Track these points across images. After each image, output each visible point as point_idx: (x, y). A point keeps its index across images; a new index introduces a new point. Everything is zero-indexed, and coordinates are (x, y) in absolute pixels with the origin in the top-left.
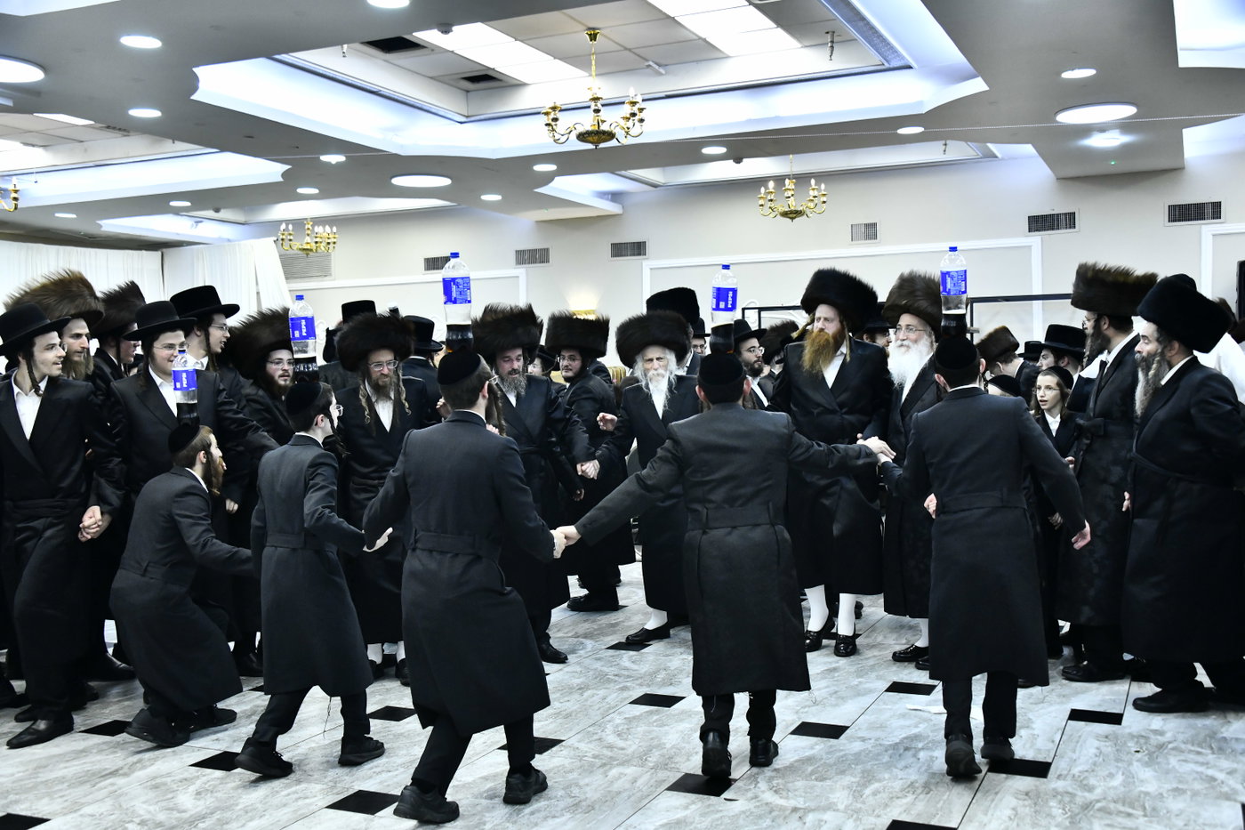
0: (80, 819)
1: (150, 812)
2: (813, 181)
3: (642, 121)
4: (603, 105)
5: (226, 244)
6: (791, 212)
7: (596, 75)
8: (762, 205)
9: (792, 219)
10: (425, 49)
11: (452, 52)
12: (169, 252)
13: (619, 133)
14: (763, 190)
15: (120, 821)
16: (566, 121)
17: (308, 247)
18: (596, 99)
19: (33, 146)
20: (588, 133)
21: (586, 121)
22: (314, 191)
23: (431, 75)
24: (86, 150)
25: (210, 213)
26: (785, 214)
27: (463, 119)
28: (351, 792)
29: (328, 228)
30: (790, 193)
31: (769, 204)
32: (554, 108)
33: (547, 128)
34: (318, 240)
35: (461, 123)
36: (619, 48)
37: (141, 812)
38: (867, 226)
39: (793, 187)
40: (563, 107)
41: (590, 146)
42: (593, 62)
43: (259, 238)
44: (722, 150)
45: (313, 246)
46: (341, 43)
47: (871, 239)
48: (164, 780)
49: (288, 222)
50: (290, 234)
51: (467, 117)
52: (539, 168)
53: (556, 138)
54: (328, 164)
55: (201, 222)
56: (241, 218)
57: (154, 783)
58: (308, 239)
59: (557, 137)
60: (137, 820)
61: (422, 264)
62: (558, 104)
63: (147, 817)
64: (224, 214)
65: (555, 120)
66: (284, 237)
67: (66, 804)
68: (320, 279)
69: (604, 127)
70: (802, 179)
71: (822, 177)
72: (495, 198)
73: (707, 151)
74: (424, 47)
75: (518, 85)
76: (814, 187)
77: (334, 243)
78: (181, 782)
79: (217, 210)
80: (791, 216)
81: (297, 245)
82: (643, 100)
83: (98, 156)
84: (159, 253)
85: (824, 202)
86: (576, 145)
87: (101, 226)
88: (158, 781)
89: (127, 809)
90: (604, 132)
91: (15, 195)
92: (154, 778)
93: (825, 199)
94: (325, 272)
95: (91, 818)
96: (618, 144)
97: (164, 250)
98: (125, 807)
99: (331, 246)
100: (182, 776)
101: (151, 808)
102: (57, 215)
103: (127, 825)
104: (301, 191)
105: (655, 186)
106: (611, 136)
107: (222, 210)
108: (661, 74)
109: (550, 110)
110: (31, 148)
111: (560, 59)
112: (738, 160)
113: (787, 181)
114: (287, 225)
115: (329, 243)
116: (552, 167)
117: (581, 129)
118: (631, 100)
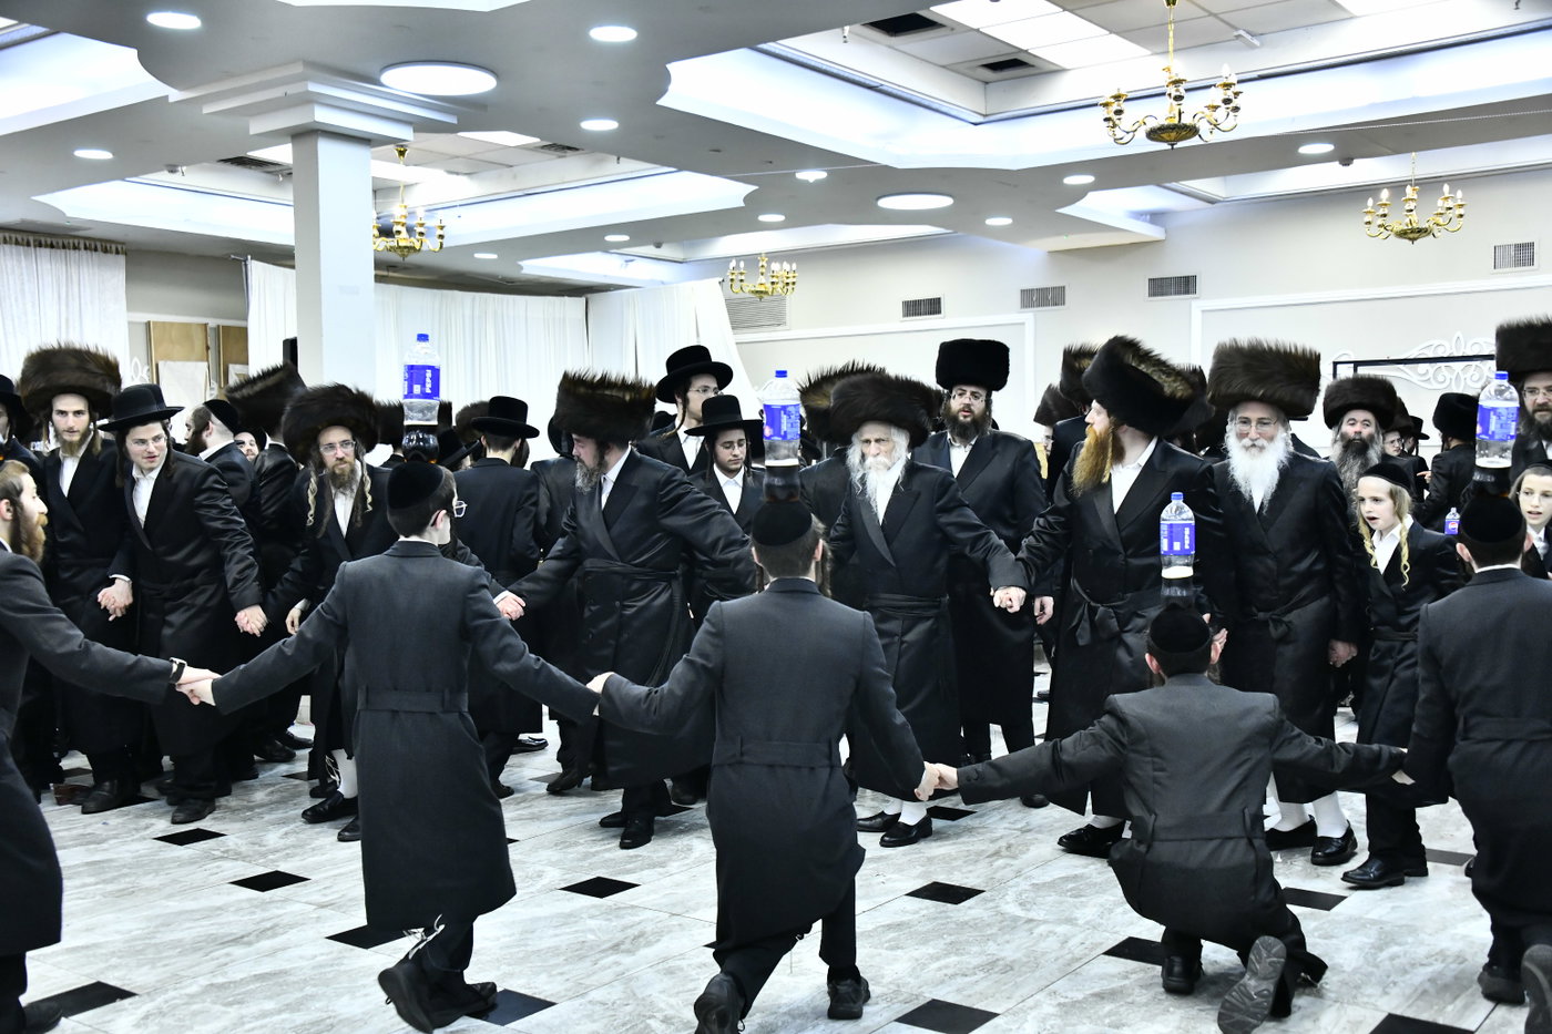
0: (589, 1006)
1: (672, 1006)
2: (1446, 188)
3: (1236, 109)
4: (1187, 90)
5: (662, 286)
6: (1412, 231)
7: (1175, 51)
8: (1369, 223)
9: (1413, 240)
10: (943, 29)
11: (978, 30)
12: (594, 297)
13: (1204, 127)
14: (1370, 202)
15: (639, 1015)
16: (1133, 112)
17: (762, 289)
18: (1177, 82)
19: (457, 174)
20: (1162, 129)
21: (1162, 112)
22: (780, 218)
23: (944, 63)
24: (515, 177)
25: (650, 250)
26: (1402, 234)
27: (980, 119)
28: (922, 1002)
29: (786, 266)
30: (1411, 205)
31: (1380, 221)
32: (1117, 97)
33: (1106, 124)
34: (775, 280)
35: (975, 124)
36: (1204, 14)
37: (662, 1005)
38: (1519, 247)
39: (1415, 197)
40: (1130, 96)
41: (1165, 146)
42: (1171, 34)
43: (702, 279)
44: (1327, 148)
45: (769, 287)
46: (841, 25)
47: (1524, 265)
48: (678, 963)
49: (738, 258)
50: (741, 274)
51: (985, 116)
52: (1071, 180)
53: (1117, 137)
54: (805, 183)
55: (632, 261)
56: (679, 255)
57: (666, 965)
58: (762, 279)
59: (1119, 134)
60: (659, 1015)
61: (900, 309)
62: (1122, 92)
63: (670, 1012)
64: (665, 252)
65: (1119, 112)
66: (734, 277)
67: (569, 985)
68: (772, 328)
69: (1186, 120)
70: (1429, 185)
71: (1457, 180)
72: (1005, 221)
73: (1306, 150)
74: (941, 26)
75: (1058, 71)
76: (1448, 197)
77: (794, 283)
78: (699, 967)
79: (658, 246)
80: (1411, 236)
81: (749, 286)
82: (1239, 82)
83: (528, 182)
84: (583, 300)
85: (1461, 216)
86: (1143, 145)
87: (522, 268)
88: (671, 963)
89: (643, 999)
90: (1185, 127)
91: (441, 232)
92: (665, 960)
93: (1461, 211)
94: (778, 320)
95: (603, 1007)
96: (1202, 143)
97: (589, 296)
98: (640, 996)
99: (790, 287)
100: (699, 960)
101: (673, 1001)
102: (477, 255)
103: (648, 1021)
104: (763, 218)
105: (1211, 201)
106: (1192, 131)
107: (664, 246)
108: (1253, 47)
109: (1112, 100)
110: (455, 176)
111: (1117, 33)
112: (1346, 162)
113: (1409, 189)
114: (738, 263)
115: (787, 284)
116: (1088, 179)
117: (1153, 124)
118: (1225, 81)
